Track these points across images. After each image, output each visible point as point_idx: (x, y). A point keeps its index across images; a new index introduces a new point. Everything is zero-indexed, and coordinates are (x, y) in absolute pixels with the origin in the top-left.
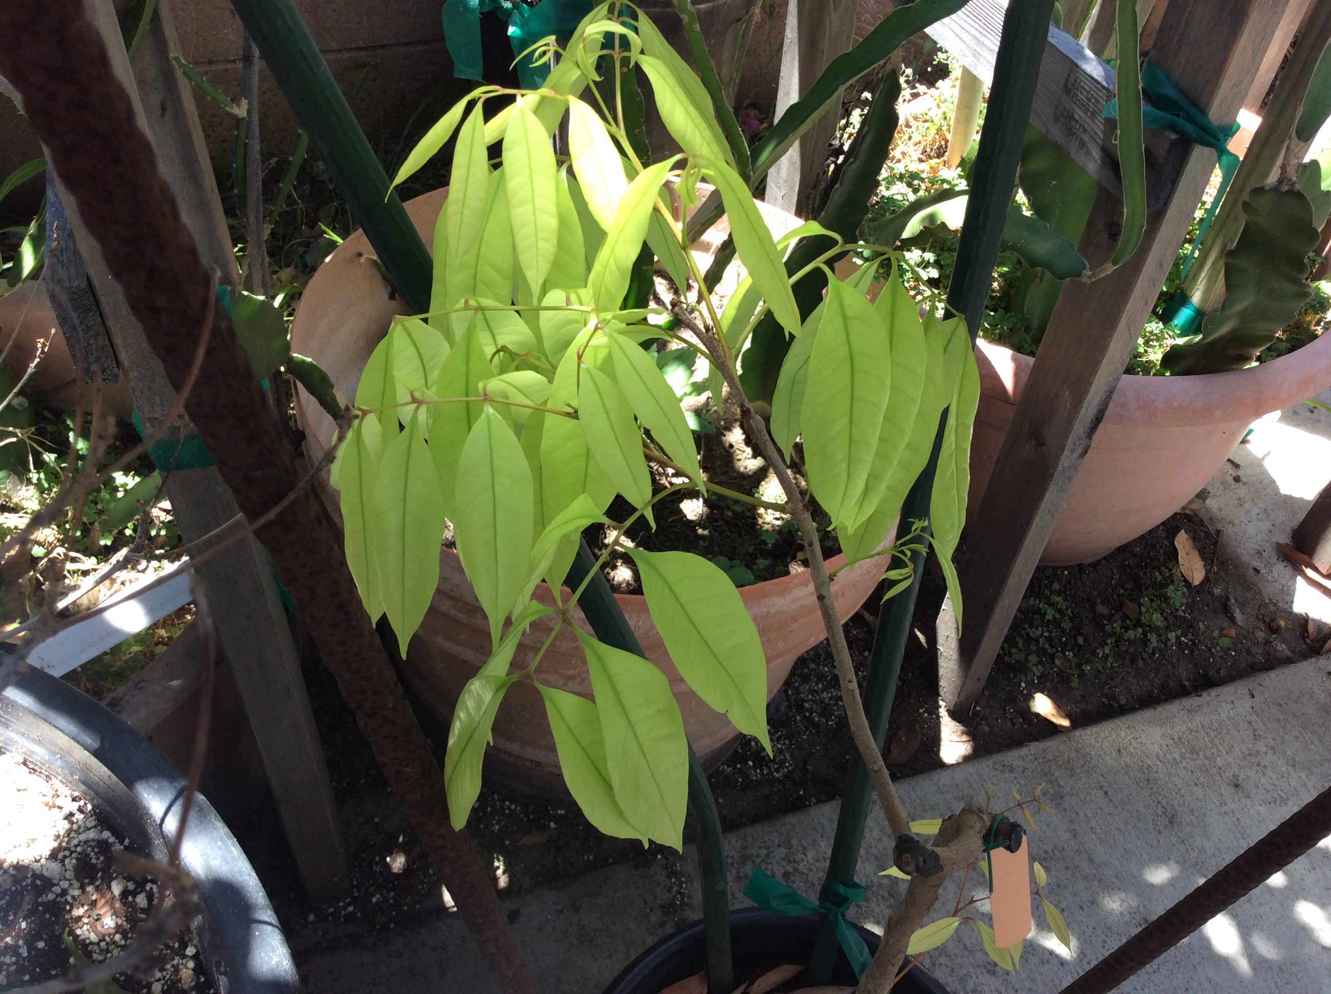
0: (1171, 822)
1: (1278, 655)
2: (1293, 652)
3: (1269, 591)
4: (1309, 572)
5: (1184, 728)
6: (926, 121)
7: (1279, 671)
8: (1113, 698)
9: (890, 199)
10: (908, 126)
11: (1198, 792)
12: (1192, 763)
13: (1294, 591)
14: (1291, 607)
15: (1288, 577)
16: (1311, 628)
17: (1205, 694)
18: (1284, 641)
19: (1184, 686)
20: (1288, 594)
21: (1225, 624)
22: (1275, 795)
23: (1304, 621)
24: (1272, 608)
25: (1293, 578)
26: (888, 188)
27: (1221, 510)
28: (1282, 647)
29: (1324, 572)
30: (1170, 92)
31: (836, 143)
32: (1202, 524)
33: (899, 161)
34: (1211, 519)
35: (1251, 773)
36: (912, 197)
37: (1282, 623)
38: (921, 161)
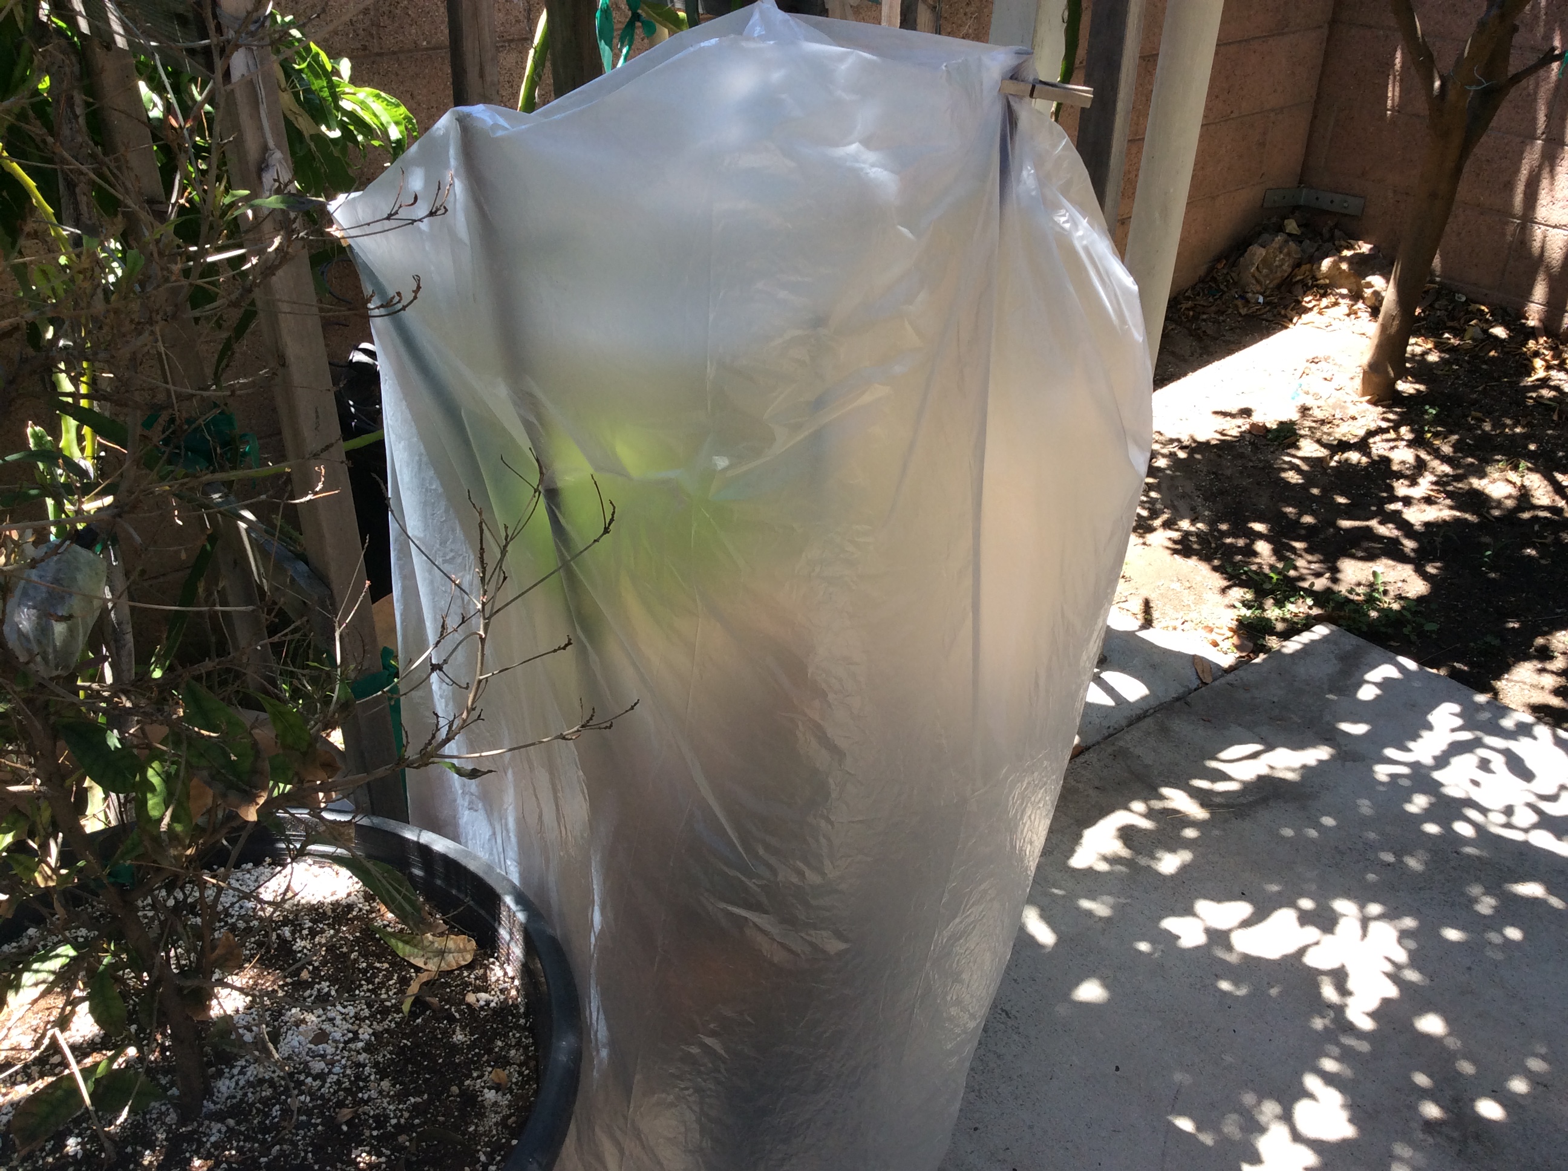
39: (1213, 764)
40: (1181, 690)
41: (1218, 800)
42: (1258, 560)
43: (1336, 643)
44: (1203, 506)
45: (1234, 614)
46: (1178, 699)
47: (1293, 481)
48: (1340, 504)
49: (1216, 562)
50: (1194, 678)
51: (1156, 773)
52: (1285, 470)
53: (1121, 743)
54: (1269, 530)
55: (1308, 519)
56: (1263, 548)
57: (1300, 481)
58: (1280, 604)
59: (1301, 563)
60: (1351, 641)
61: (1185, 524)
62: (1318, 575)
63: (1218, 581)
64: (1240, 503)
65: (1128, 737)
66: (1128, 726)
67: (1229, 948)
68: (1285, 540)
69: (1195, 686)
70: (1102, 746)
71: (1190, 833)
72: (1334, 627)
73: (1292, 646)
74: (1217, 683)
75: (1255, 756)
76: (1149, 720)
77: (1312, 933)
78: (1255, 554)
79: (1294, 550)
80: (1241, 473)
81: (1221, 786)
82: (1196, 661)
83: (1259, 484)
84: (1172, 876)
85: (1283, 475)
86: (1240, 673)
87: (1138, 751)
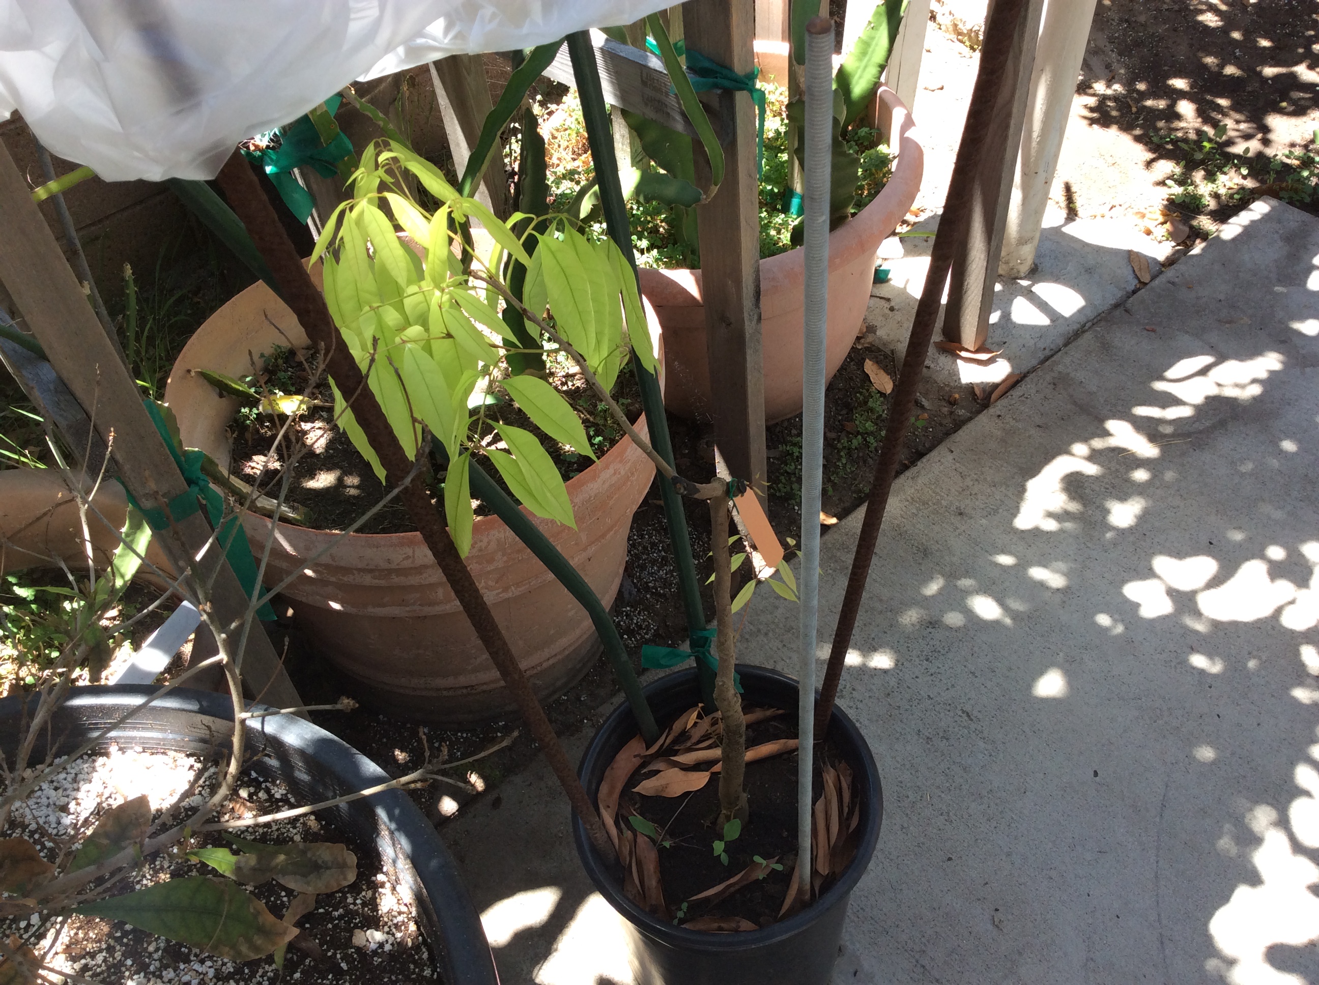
0: (925, 555)
1: (962, 418)
2: (971, 412)
3: (941, 378)
4: (964, 354)
5: (913, 490)
6: (566, 130)
7: (965, 428)
8: (860, 491)
9: (563, 195)
10: (554, 138)
11: (936, 528)
12: (925, 511)
13: (958, 371)
14: (960, 383)
15: (950, 363)
16: (977, 392)
17: (919, 463)
18: (962, 407)
19: (905, 464)
20: (955, 374)
21: (919, 412)
22: (988, 509)
23: (971, 388)
24: (947, 389)
25: (955, 362)
26: (558, 188)
27: (888, 335)
28: (961, 412)
29: (972, 349)
30: (707, 64)
31: (508, 168)
32: (879, 350)
33: (558, 165)
34: (884, 344)
35: (967, 502)
36: (577, 188)
37: (957, 396)
38: (574, 160)
39: (1159, 386)
40: (1119, 294)
41: (1168, 430)
42: (1182, 124)
43: (1279, 221)
44: (1118, 61)
45: (1163, 194)
46: (1116, 306)
47: (1212, 25)
48: (1265, 48)
49: (1138, 132)
50: (1131, 277)
51: (1102, 400)
52: (1202, 12)
53: (1060, 368)
54: (1192, 87)
55: (1230, 70)
56: (1186, 108)
57: (1220, 24)
58: (1210, 177)
59: (1229, 123)
60: (1296, 217)
61: (1100, 87)
62: (1247, 137)
63: (1142, 153)
64: (1156, 55)
65: (1067, 360)
66: (1065, 345)
67: (1198, 614)
68: (1209, 97)
69: (1132, 288)
70: (1040, 373)
71: (1141, 475)
72: (1275, 202)
73: (1230, 230)
74: (1157, 282)
75: (1204, 372)
76: (1088, 336)
77: (1285, 589)
78: (1178, 117)
79: (1219, 109)
80: (1155, 18)
81: (1172, 413)
82: (1130, 256)
83: (1175, 30)
84: (1131, 529)
85: (1201, 18)
86: (1180, 267)
87: (1080, 375)
